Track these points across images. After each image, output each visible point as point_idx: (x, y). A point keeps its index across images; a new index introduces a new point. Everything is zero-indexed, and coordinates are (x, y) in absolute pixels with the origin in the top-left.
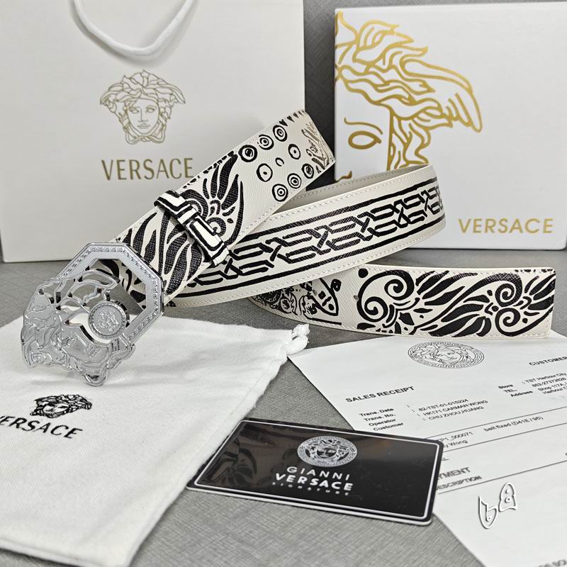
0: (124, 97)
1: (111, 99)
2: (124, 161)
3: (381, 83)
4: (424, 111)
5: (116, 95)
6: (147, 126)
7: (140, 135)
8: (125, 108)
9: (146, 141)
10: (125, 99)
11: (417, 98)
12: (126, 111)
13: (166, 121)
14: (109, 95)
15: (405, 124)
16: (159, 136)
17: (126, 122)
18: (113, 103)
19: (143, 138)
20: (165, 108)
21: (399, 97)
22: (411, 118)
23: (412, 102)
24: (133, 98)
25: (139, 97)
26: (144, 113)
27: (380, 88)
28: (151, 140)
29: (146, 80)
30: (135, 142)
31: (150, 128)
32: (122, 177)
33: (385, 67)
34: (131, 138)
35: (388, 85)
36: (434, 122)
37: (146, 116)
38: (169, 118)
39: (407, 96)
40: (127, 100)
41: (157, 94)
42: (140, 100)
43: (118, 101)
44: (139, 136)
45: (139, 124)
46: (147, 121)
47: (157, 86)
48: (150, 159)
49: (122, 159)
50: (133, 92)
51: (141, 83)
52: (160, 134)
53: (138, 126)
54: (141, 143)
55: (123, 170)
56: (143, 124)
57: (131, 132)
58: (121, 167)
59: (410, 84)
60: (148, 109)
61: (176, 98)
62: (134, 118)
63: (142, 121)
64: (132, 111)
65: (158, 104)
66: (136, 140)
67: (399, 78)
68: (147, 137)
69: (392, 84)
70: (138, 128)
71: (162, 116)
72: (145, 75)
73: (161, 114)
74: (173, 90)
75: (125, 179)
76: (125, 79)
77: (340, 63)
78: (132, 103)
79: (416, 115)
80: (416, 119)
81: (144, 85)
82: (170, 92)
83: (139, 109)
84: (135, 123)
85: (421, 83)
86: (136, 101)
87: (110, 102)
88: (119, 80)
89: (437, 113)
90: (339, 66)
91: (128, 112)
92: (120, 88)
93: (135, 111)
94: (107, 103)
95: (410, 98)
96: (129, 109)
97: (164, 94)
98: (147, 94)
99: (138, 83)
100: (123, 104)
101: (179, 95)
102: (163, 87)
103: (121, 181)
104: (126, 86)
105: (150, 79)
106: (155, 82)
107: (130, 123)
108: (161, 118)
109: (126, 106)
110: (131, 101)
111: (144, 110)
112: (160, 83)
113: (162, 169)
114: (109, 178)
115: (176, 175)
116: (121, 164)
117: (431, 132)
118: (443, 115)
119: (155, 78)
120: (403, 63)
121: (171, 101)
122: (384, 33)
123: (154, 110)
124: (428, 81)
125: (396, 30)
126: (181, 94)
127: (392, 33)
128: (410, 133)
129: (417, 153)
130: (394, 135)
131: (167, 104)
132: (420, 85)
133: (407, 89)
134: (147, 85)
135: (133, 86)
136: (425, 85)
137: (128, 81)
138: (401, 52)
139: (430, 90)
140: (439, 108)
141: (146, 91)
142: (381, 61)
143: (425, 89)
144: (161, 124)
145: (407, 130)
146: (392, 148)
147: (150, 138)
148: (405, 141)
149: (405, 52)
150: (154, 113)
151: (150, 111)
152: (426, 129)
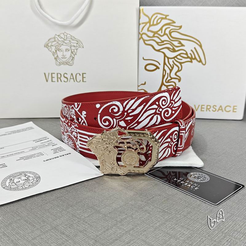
0: (56, 44)
1: (49, 45)
2: (54, 73)
3: (160, 41)
4: (179, 55)
5: (52, 43)
6: (66, 58)
8: (56, 49)
9: (65, 64)
10: (56, 45)
11: (177, 49)
12: (56, 51)
13: (74, 56)
14: (49, 43)
15: (171, 61)
16: (71, 63)
17: (56, 56)
18: (50, 47)
19: (64, 63)
20: (74, 50)
21: (168, 48)
22: (174, 58)
23: (174, 51)
24: (60, 45)
25: (62, 44)
26: (64, 51)
27: (160, 44)
28: (67, 64)
29: (65, 36)
30: (60, 65)
31: (67, 59)
32: (53, 80)
33: (162, 34)
34: (58, 63)
35: (163, 42)
36: (184, 60)
37: (65, 53)
38: (76, 54)
40: (57, 45)
41: (70, 43)
42: (62, 46)
43: (52, 46)
44: (62, 62)
45: (62, 57)
46: (66, 55)
47: (71, 39)
48: (67, 73)
50: (59, 42)
51: (63, 38)
52: (72, 61)
53: (62, 58)
54: (62, 65)
55: (54, 77)
56: (64, 57)
57: (58, 60)
58: (53, 76)
59: (173, 42)
61: (79, 45)
62: (60, 54)
63: (63, 55)
64: (59, 51)
65: (71, 48)
66: (60, 64)
67: (168, 39)
68: (66, 63)
69: (165, 42)
71: (72, 53)
72: (65, 34)
73: (72, 52)
74: (78, 41)
75: (54, 82)
76: (56, 36)
78: (59, 47)
79: (176, 57)
80: (176, 59)
81: (65, 39)
82: (77, 42)
83: (62, 50)
84: (60, 56)
85: (178, 42)
86: (61, 46)
87: (49, 46)
88: (53, 36)
89: (186, 56)
90: (141, 33)
91: (57, 51)
92: (54, 40)
93: (60, 51)
95: (174, 49)
96: (58, 49)
97: (73, 43)
98: (66, 43)
99: (62, 38)
100: (55, 47)
101: (81, 43)
102: (73, 40)
103: (53, 82)
104: (56, 39)
105: (67, 36)
106: (70, 38)
107: (57, 56)
108: (72, 54)
109: (56, 48)
110: (58, 46)
111: (64, 50)
113: (72, 77)
114: (47, 81)
115: (78, 81)
116: (53, 75)
117: (183, 65)
118: (188, 57)
119: (70, 36)
120: (170, 33)
121: (77, 47)
122: (162, 19)
123: (69, 50)
124: (182, 41)
125: (168, 17)
126: (82, 44)
127: (166, 18)
128: (173, 65)
129: (176, 74)
130: (165, 66)
131: (75, 48)
132: (178, 43)
133: (172, 44)
134: (66, 39)
135: (60, 39)
136: (180, 43)
137: (58, 37)
138: (170, 28)
139: (183, 45)
140: (186, 54)
141: (66, 42)
142: (161, 31)
143: (180, 45)
144: (72, 57)
145: (172, 63)
146: (164, 72)
147: (67, 63)
148: (171, 68)
149: (172, 27)
150: (69, 52)
151: (67, 51)
152: (181, 63)
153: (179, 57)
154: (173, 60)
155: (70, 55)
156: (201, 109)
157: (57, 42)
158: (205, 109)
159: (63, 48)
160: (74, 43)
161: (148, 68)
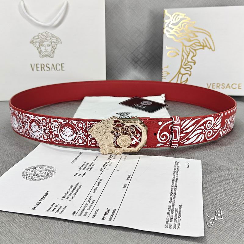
0: (39, 41)
4: (194, 44)
5: (36, 40)
8: (39, 45)
11: (192, 39)
14: (34, 40)
15: (187, 48)
16: (52, 55)
17: (40, 50)
19: (46, 56)
20: (54, 45)
24: (42, 41)
26: (46, 46)
29: (47, 35)
31: (48, 52)
37: (47, 48)
42: (45, 42)
43: (37, 42)
46: (48, 50)
56: (46, 51)
57: (42, 54)
60: (48, 45)
61: (58, 42)
62: (43, 49)
66: (43, 57)
70: (44, 52)
72: (47, 33)
73: (53, 47)
74: (57, 39)
78: (42, 43)
79: (191, 45)
87: (34, 43)
89: (199, 44)
93: (43, 46)
96: (41, 45)
98: (47, 40)
101: (60, 40)
102: (54, 38)
104: (40, 37)
106: (51, 36)
112: (53, 36)
113: (53, 67)
115: (58, 69)
118: (201, 45)
119: (51, 34)
124: (196, 33)
128: (189, 51)
129: (191, 59)
135: (42, 37)
136: (194, 34)
137: (41, 35)
144: (53, 51)
146: (183, 57)
147: (49, 56)
148: (187, 54)
154: (189, 48)
155: (51, 49)
157: (41, 39)
159: (46, 43)
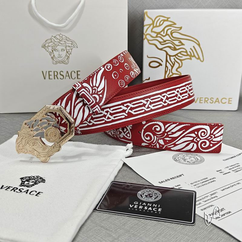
1: (46, 46)
2: (51, 71)
3: (163, 41)
4: (180, 53)
5: (49, 44)
6: (61, 57)
7: (58, 60)
8: (52, 50)
10: (52, 45)
11: (177, 48)
12: (53, 51)
13: (69, 55)
14: (46, 44)
15: (172, 58)
17: (52, 55)
18: (47, 47)
19: (59, 62)
20: (69, 50)
21: (170, 47)
22: (175, 56)
23: (175, 49)
24: (56, 45)
26: (60, 51)
27: (162, 43)
28: (63, 63)
29: (61, 37)
30: (56, 64)
32: (50, 78)
33: (164, 35)
34: (55, 62)
36: (184, 57)
37: (61, 53)
38: (71, 54)
39: (173, 47)
41: (66, 44)
42: (58, 46)
43: (49, 46)
45: (58, 56)
46: (61, 55)
47: (66, 40)
48: (62, 71)
49: (50, 71)
50: (56, 43)
51: (59, 39)
52: (67, 61)
53: (58, 57)
57: (55, 59)
58: (50, 74)
59: (175, 42)
60: (62, 50)
61: (74, 46)
62: (56, 54)
63: (59, 55)
66: (56, 63)
67: (170, 39)
68: (62, 62)
69: (167, 42)
70: (58, 58)
71: (68, 53)
72: (61, 35)
74: (72, 42)
75: (52, 79)
77: (146, 32)
78: (55, 47)
79: (177, 55)
80: (177, 56)
82: (72, 43)
83: (58, 50)
84: (56, 56)
86: (57, 47)
87: (46, 47)
89: (185, 54)
90: (145, 34)
91: (54, 51)
92: (50, 41)
93: (56, 51)
94: (45, 47)
95: (175, 48)
96: (54, 50)
98: (61, 44)
99: (58, 39)
100: (51, 47)
103: (50, 80)
104: (53, 40)
105: (63, 38)
106: (65, 39)
107: (54, 55)
108: (67, 54)
109: (52, 48)
112: (67, 39)
113: (67, 75)
114: (45, 79)
115: (73, 78)
116: (50, 72)
117: (183, 61)
118: (188, 55)
119: (65, 37)
120: (172, 33)
121: (72, 47)
122: (164, 21)
123: (64, 50)
124: (182, 41)
125: (169, 20)
126: (76, 44)
127: (167, 20)
128: (174, 62)
129: (177, 70)
130: (167, 63)
131: (70, 48)
132: (179, 42)
133: (173, 44)
134: (62, 40)
136: (180, 42)
137: (54, 38)
138: (171, 29)
139: (183, 44)
140: (186, 52)
141: (61, 42)
142: (163, 32)
143: (180, 44)
144: (67, 56)
145: (173, 60)
146: (166, 68)
148: (172, 65)
149: (173, 28)
150: (64, 52)
151: (62, 51)
152: (181, 60)
153: (179, 55)
154: (174, 57)
155: (65, 54)
156: (200, 101)
157: (54, 43)
158: (203, 101)
159: (59, 48)
160: (69, 43)
161: (152, 64)
